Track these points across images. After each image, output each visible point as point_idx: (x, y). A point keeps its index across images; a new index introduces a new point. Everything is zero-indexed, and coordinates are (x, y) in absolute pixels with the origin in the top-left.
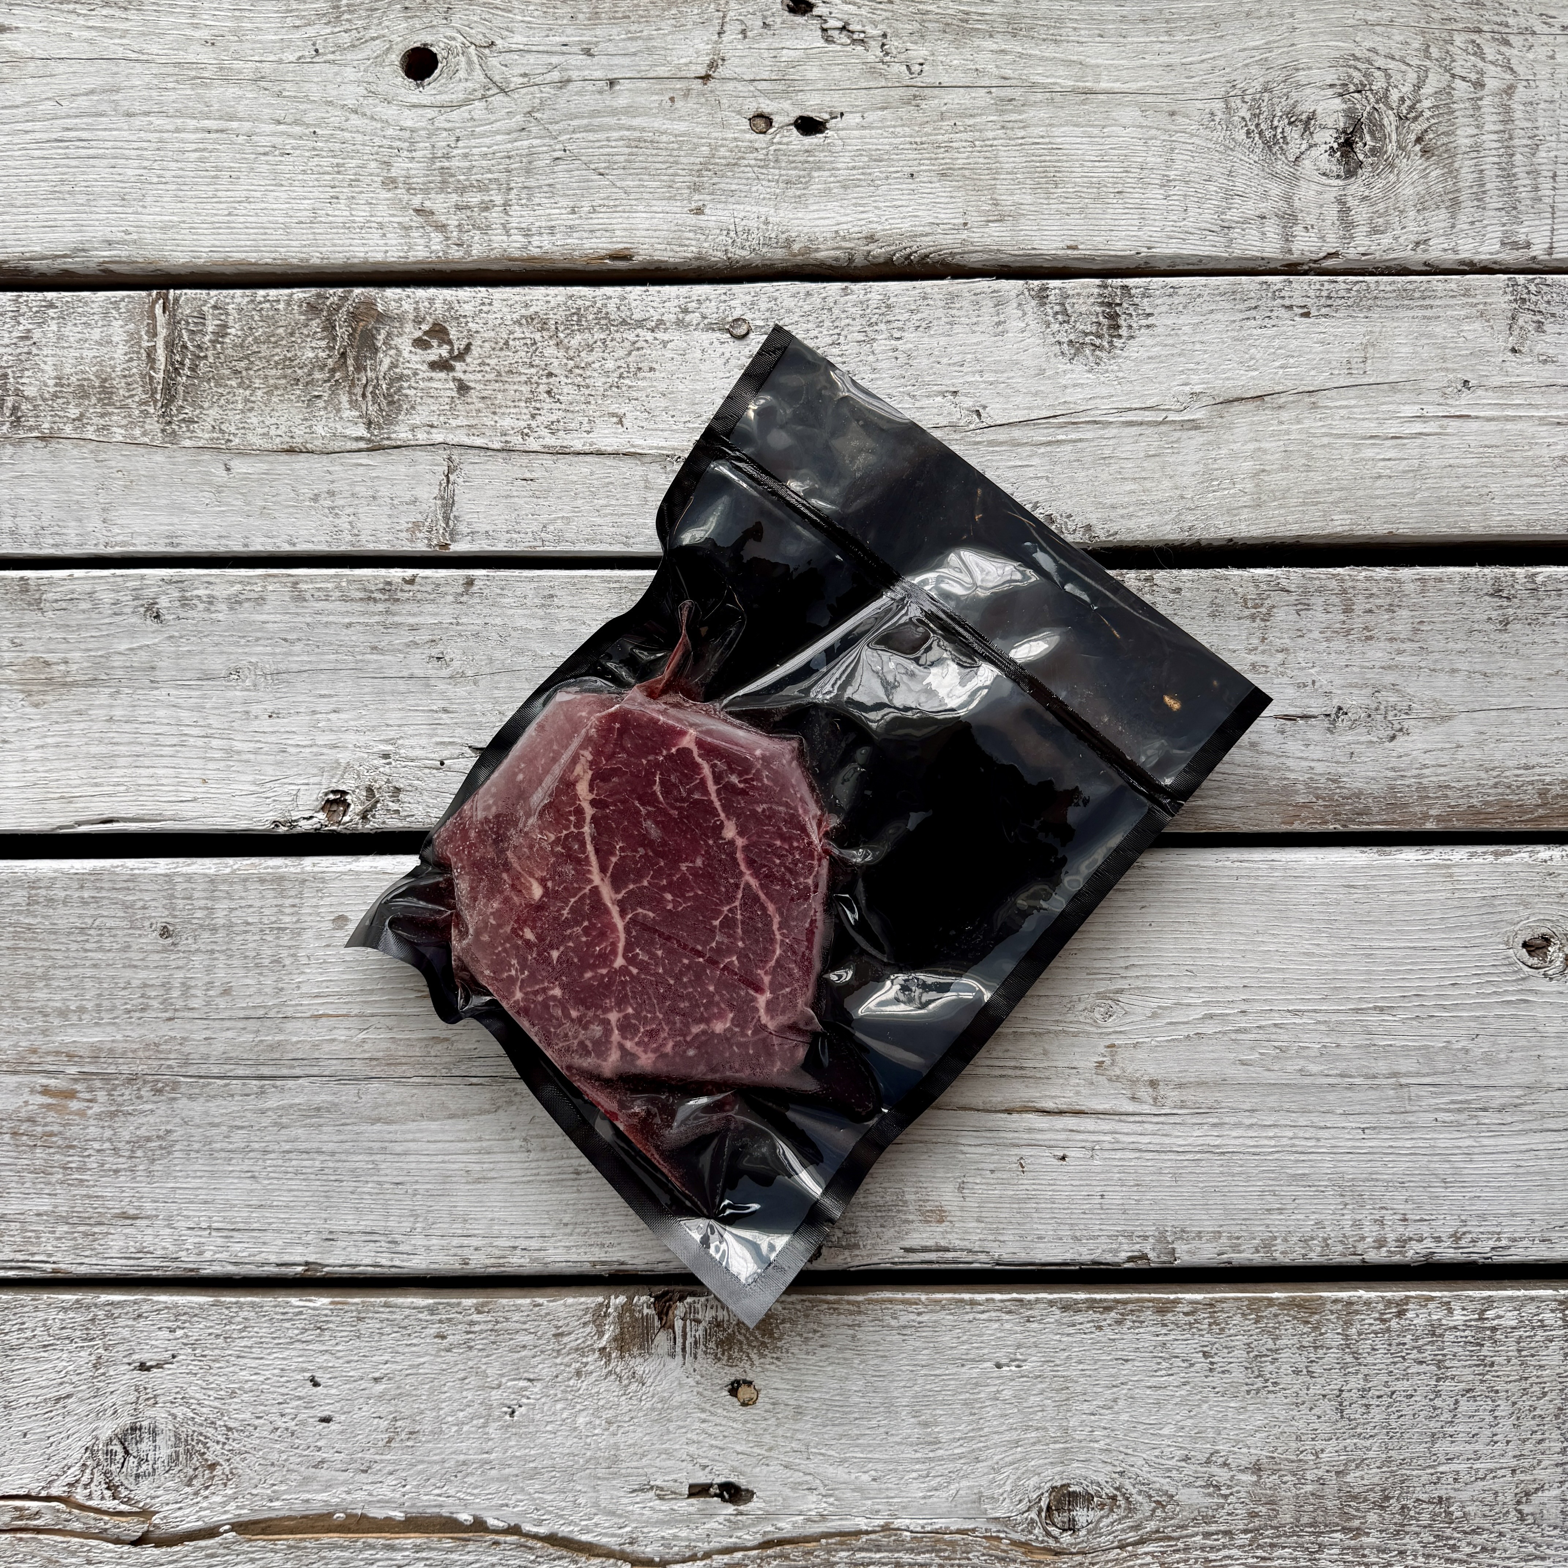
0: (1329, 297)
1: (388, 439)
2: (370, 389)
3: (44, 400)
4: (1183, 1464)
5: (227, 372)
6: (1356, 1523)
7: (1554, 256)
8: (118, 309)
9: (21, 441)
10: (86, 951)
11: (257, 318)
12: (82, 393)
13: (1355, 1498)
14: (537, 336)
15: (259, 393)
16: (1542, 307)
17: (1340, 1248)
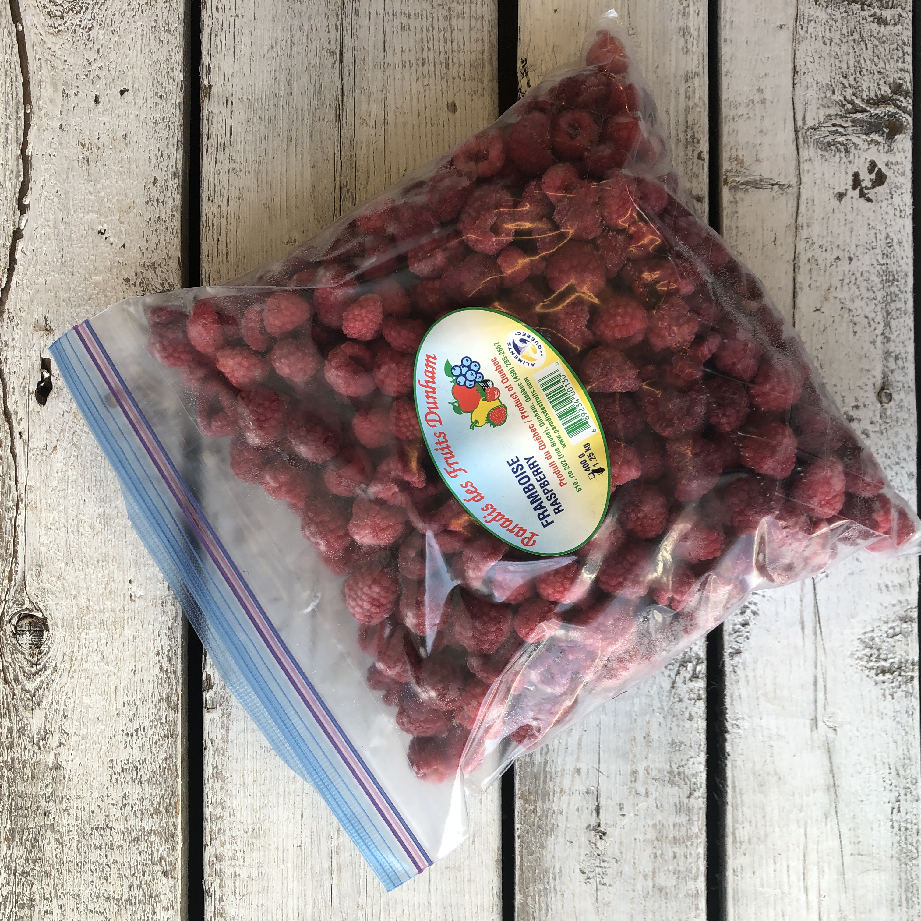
0: (906, 829)
1: (804, 142)
2: (840, 129)
4: (61, 713)
5: (852, 25)
6: (17, 839)
11: (892, 47)
13: (35, 838)
14: (878, 251)
15: (837, 49)
17: (215, 828)
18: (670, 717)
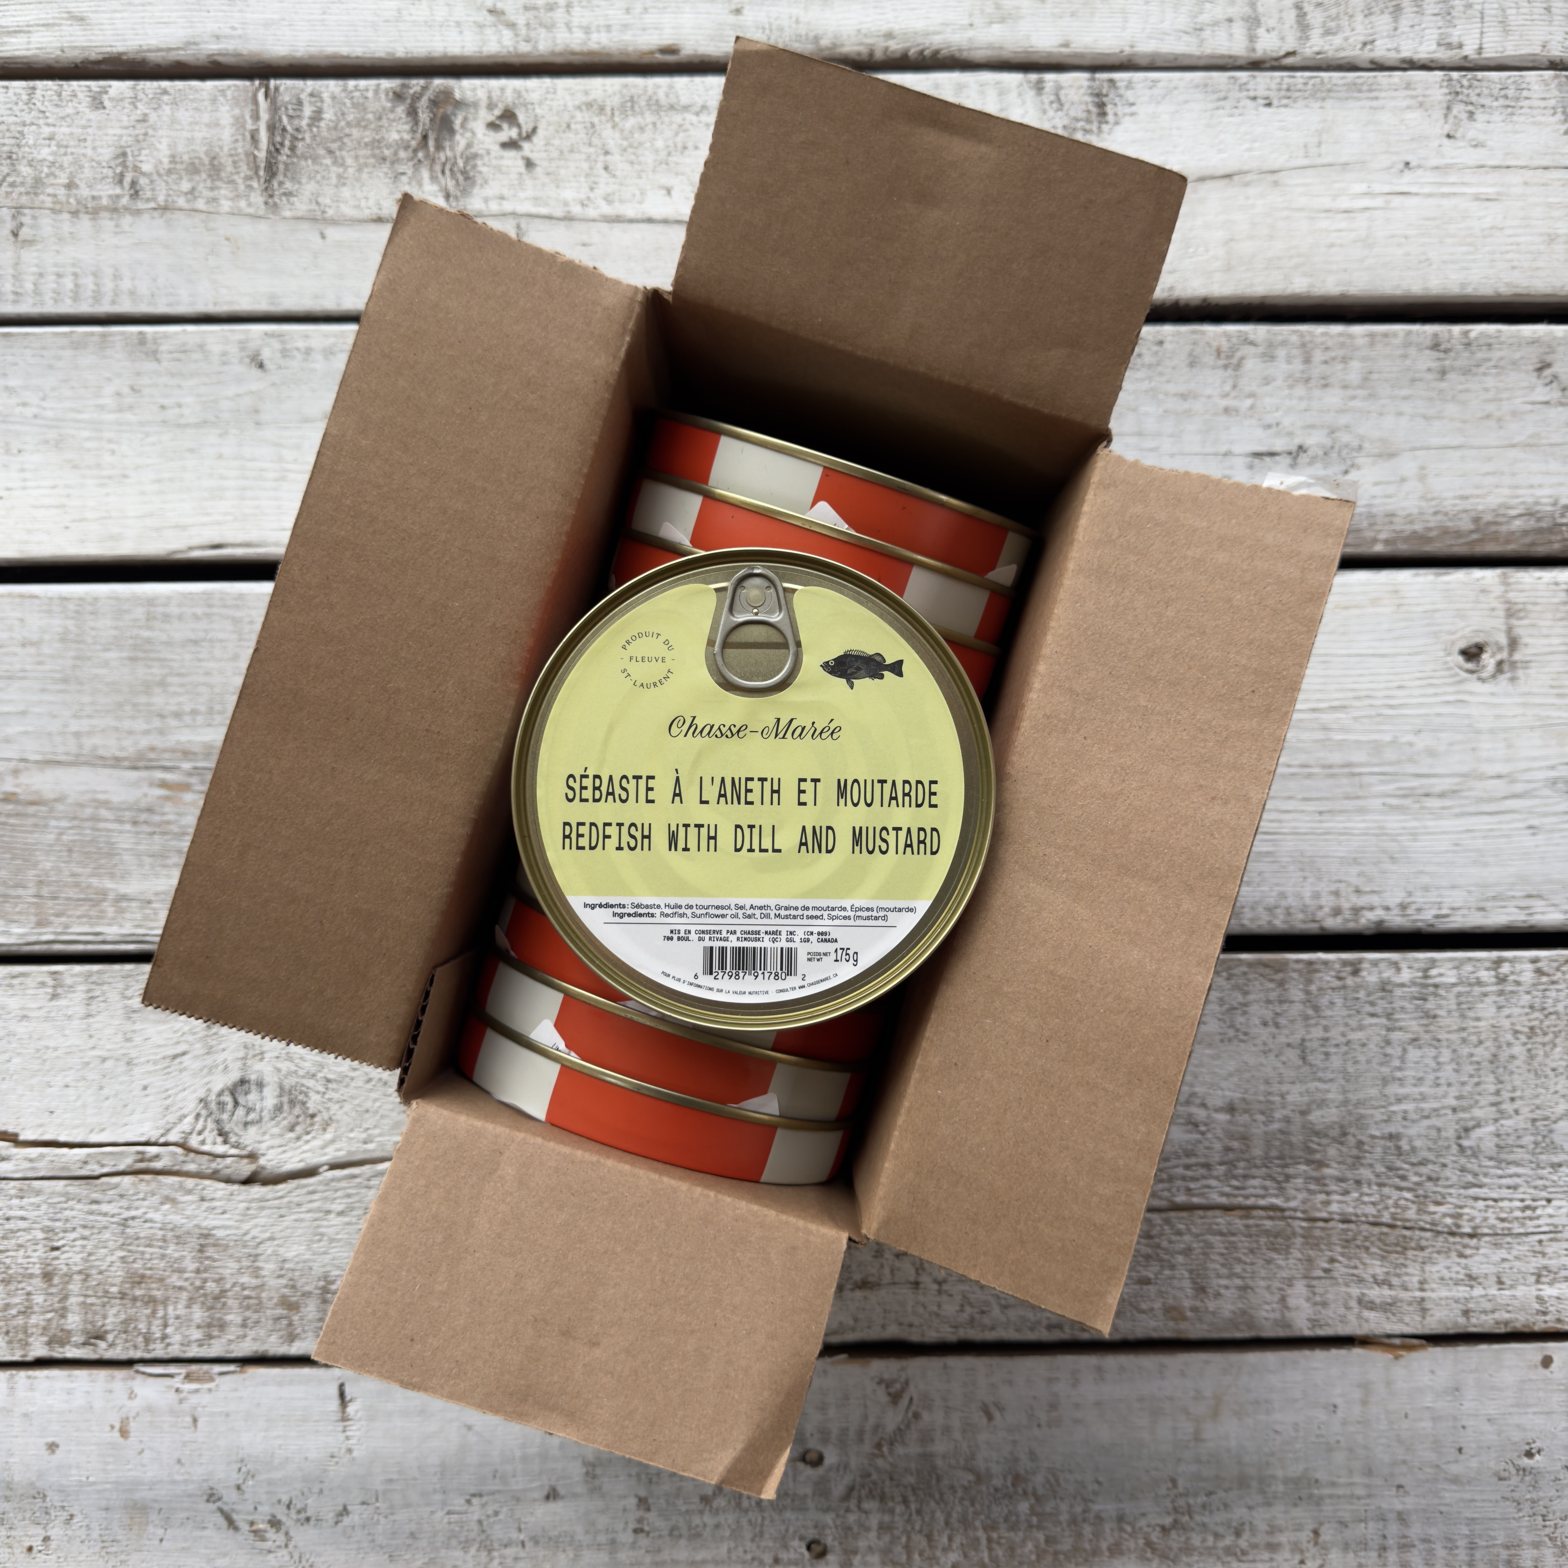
0: (1288, 90)
2: (448, 166)
3: (159, 175)
5: (322, 152)
6: (1318, 1156)
7: (1484, 55)
8: (225, 96)
9: (138, 212)
10: (200, 660)
11: (348, 105)
12: (193, 169)
13: (1317, 1134)
14: (596, 120)
15: (351, 171)
16: (1474, 99)
17: (1300, 916)
18: (1160, 368)
